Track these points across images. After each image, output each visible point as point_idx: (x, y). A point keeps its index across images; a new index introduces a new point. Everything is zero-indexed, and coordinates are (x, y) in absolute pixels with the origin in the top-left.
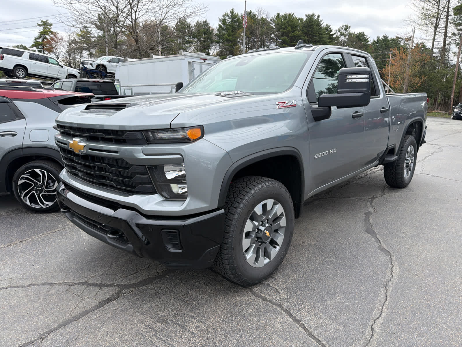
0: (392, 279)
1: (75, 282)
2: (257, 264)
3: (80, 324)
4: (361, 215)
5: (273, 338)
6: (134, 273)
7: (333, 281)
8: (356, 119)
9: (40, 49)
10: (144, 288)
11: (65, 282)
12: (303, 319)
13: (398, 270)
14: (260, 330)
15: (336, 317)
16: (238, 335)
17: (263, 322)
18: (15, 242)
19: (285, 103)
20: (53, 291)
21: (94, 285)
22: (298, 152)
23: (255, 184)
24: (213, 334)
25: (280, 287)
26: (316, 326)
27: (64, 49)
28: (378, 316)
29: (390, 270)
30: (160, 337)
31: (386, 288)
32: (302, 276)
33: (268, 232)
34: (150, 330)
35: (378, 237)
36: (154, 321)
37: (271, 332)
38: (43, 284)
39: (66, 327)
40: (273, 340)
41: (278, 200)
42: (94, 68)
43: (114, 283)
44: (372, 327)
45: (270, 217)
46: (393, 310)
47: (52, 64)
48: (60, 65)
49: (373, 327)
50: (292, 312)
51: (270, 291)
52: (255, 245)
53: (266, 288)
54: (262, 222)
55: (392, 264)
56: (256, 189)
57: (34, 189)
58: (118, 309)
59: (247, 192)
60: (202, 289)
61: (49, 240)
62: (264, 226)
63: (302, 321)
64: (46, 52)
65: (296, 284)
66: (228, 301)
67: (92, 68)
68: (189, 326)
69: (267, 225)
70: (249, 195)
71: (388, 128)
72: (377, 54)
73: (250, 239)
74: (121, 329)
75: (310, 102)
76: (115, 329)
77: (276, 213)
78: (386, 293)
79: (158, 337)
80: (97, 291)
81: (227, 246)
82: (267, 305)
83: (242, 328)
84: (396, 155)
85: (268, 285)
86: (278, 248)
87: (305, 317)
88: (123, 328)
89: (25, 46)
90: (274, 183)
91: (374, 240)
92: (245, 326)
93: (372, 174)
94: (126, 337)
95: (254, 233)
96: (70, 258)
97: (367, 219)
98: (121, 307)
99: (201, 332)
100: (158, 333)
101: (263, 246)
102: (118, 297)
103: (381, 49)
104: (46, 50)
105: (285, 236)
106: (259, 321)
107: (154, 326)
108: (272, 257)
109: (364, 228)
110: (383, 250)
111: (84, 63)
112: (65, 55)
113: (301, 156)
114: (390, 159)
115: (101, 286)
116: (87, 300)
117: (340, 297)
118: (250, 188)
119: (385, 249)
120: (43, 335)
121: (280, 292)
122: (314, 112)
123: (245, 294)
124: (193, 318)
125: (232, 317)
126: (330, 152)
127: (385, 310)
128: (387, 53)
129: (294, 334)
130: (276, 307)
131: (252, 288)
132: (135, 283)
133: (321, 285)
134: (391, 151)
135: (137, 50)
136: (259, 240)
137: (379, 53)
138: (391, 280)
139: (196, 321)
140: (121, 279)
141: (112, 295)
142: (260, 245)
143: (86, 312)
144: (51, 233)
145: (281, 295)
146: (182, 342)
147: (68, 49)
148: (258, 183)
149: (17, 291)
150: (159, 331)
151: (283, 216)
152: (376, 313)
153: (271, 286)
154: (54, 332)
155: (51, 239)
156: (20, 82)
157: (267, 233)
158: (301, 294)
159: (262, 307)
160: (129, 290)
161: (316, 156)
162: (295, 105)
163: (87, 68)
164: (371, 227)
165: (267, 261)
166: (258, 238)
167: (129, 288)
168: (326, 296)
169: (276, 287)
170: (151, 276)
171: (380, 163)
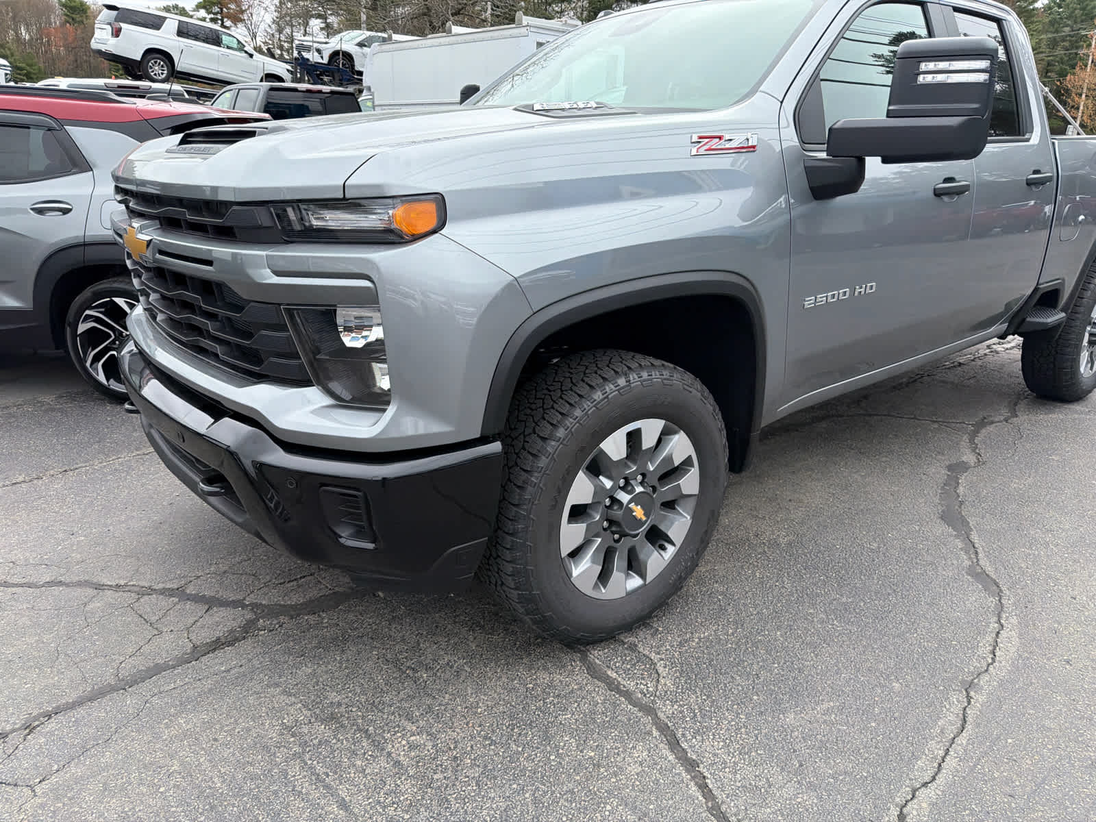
0: (991, 668)
1: (154, 587)
2: (603, 591)
3: (130, 701)
4: (937, 471)
5: (608, 807)
6: (301, 578)
7: (816, 656)
8: (946, 199)
9: (214, 14)
10: (312, 619)
11: (132, 583)
12: (708, 759)
13: (1016, 641)
14: (578, 778)
15: (801, 765)
16: (515, 786)
17: (593, 754)
18: (52, 472)
19: (720, 138)
20: (96, 605)
21: (197, 599)
22: (751, 288)
23: (609, 374)
24: (449, 773)
25: (663, 656)
26: (739, 784)
27: (267, 13)
28: (927, 779)
29: (990, 638)
30: (309, 762)
31: (968, 694)
32: (731, 631)
33: (639, 507)
34: (292, 739)
35: (975, 537)
36: (308, 715)
37: (607, 786)
38: (80, 584)
39: (96, 703)
40: (607, 813)
41: (676, 420)
42: (325, 61)
43: (244, 599)
44: (901, 812)
45: (652, 469)
46: (975, 766)
47: (228, 48)
48: (246, 52)
49: (905, 811)
50: (679, 735)
51: (635, 665)
52: (600, 540)
53: (625, 655)
54: (626, 479)
55: (999, 622)
56: (609, 387)
57: (115, 346)
58: (233, 672)
59: (580, 396)
60: (456, 639)
61: (128, 473)
62: (629, 493)
63: (701, 766)
64: (228, 23)
65: (709, 654)
66: (513, 680)
67: (320, 61)
68: (393, 741)
69: (639, 489)
70: (587, 405)
71: (1046, 232)
72: (1055, 35)
73: (584, 526)
74: (222, 728)
75: (802, 141)
76: (208, 725)
77: (669, 459)
78: (965, 709)
79: (306, 764)
80: (200, 615)
81: (513, 541)
82: (615, 705)
83: (529, 766)
84: (1062, 310)
85: (633, 648)
86: (671, 550)
87: (715, 755)
88: (227, 725)
89: (183, 8)
90: (666, 373)
91: (960, 545)
92: (539, 761)
93: (990, 358)
94: (226, 753)
95: (601, 508)
96: (161, 523)
97: (952, 482)
98: (241, 666)
99: (418, 762)
100: (309, 751)
101: (626, 543)
102: (244, 638)
103: (1069, 22)
104: (229, 18)
105: (693, 518)
106: (581, 751)
107: (305, 730)
108: (651, 574)
109: (939, 507)
110: (980, 576)
111: (301, 48)
112: (269, 30)
113: (760, 300)
114: (1042, 320)
115: (211, 603)
116: (168, 637)
117: (825, 706)
118: (591, 386)
119: (987, 575)
120: (36, 718)
121: (661, 670)
122: (812, 171)
123: (564, 666)
124: (409, 718)
125: (512, 730)
126: (856, 294)
127: (951, 762)
128: (1083, 33)
129: (670, 802)
130: (640, 714)
131: (588, 651)
132: (296, 605)
133: (779, 663)
134: (1047, 298)
135: (425, 14)
136: (614, 529)
137: (1063, 34)
138: (987, 671)
139: (415, 728)
140: (265, 589)
141: (231, 631)
142: (617, 541)
143: (157, 670)
144: (138, 455)
145: (662, 681)
146: (362, 787)
147: (276, 14)
148: (616, 372)
149: (16, 596)
150: (314, 745)
151: (693, 466)
152: (923, 770)
153: (641, 650)
154: (64, 716)
155: (133, 470)
156: (138, 88)
157: (638, 512)
158: (717, 683)
159: (600, 708)
160: (275, 622)
161: (809, 302)
162: (754, 147)
163: (308, 60)
164: (960, 507)
165: (635, 582)
166: (612, 522)
167: (277, 616)
168: (786, 697)
169: (653, 656)
170: (341, 590)
171: (1012, 330)
